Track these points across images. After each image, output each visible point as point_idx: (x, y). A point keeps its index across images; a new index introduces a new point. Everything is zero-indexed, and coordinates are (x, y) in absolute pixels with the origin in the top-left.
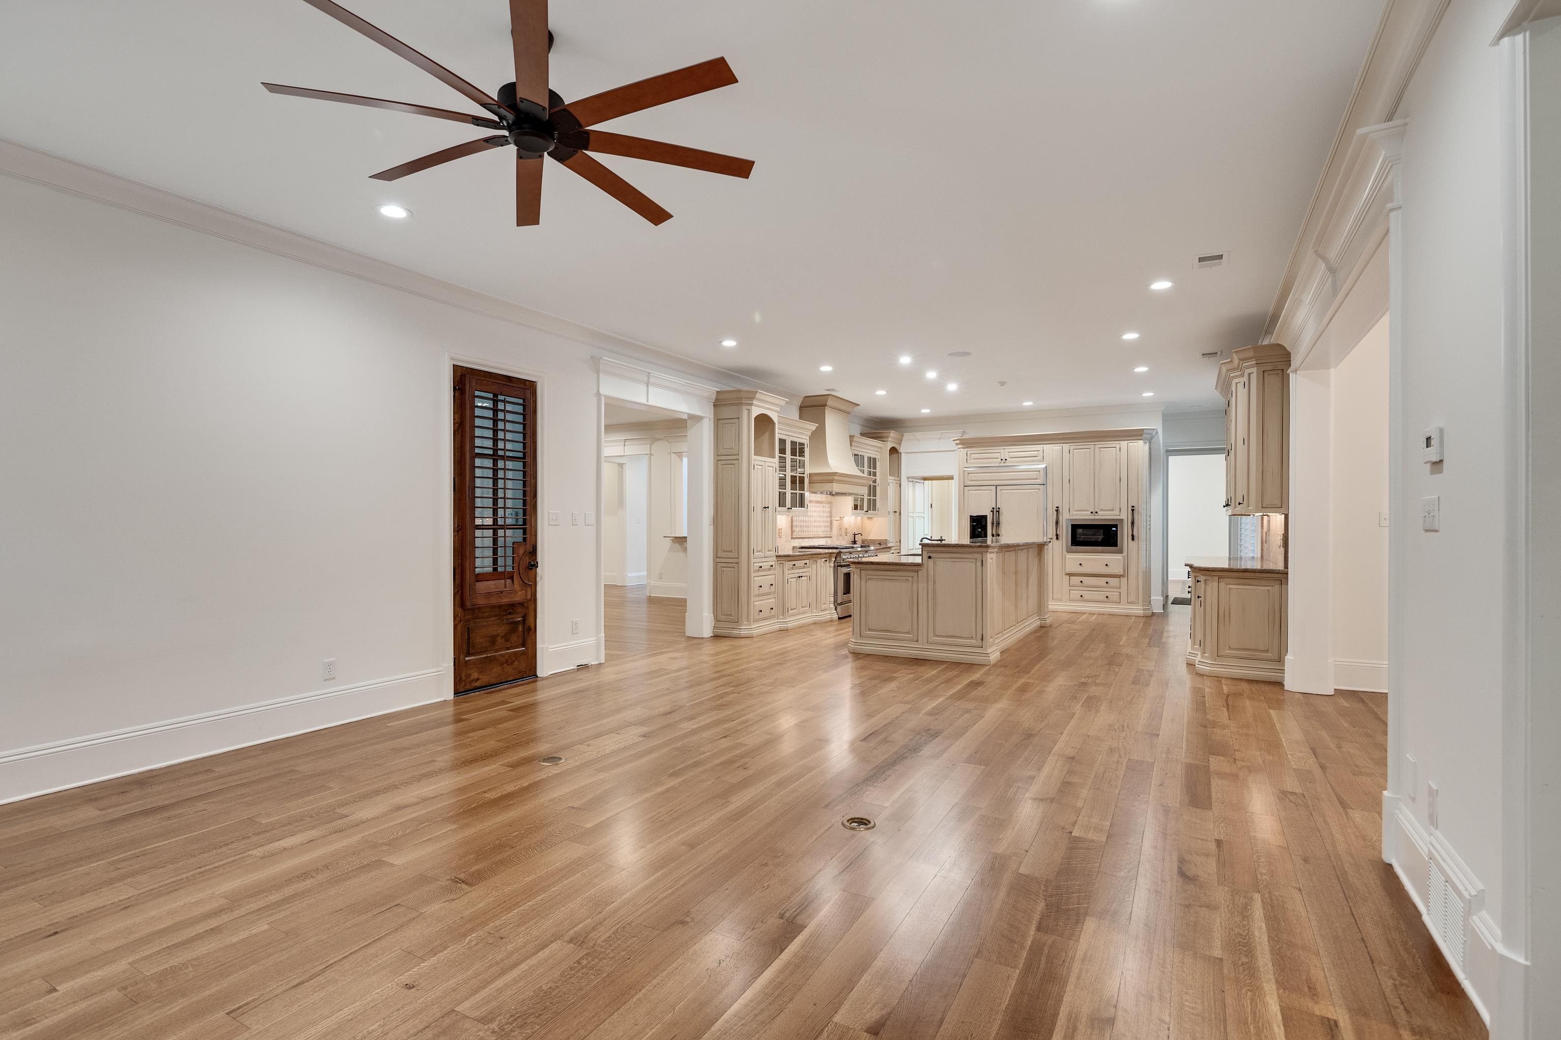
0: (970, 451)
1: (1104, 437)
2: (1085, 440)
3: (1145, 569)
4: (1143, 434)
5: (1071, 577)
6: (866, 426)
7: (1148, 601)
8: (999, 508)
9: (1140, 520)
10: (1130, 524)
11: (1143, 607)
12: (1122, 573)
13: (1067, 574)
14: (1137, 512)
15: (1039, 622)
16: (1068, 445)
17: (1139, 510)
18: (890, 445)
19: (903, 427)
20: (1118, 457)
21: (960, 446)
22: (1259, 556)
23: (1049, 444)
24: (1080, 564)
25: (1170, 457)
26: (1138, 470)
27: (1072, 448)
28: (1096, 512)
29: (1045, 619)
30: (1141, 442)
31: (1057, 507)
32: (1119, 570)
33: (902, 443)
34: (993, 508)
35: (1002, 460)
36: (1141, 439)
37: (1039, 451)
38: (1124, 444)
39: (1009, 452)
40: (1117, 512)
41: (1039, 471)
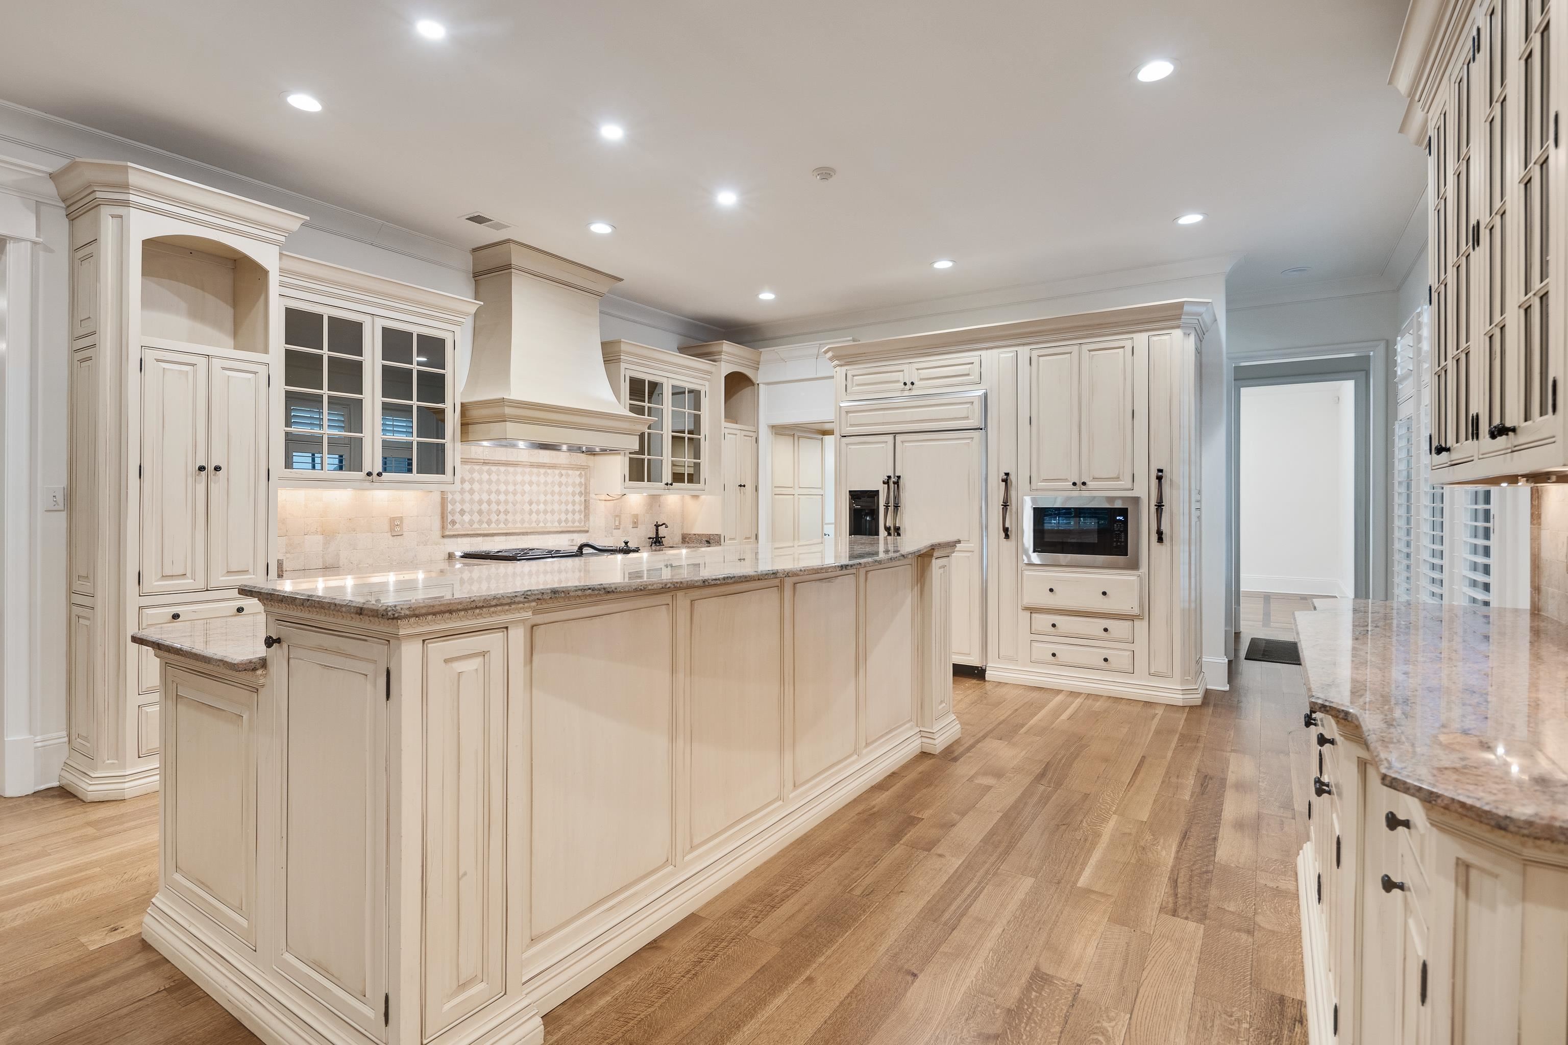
0: (852, 370)
1: (1100, 326)
2: (1062, 336)
3: (1187, 605)
4: (1181, 315)
5: (1034, 615)
6: (685, 336)
7: (1197, 668)
8: (899, 477)
9: (1175, 499)
10: (1153, 509)
11: (1182, 684)
12: (1136, 611)
13: (1026, 609)
14: (1168, 482)
15: (919, 741)
16: (1027, 349)
17: (1174, 479)
18: (726, 368)
19: (759, 341)
20: (1129, 370)
21: (836, 362)
22: (1525, 604)
23: (992, 348)
24: (1051, 590)
25: (1243, 390)
26: (1171, 389)
27: (1035, 354)
28: (1084, 484)
29: (930, 735)
30: (1177, 333)
31: (1007, 474)
32: (1129, 605)
33: (760, 367)
34: (889, 477)
35: (905, 384)
36: (1178, 327)
37: (973, 363)
38: (1141, 339)
39: (917, 369)
40: (1126, 482)
41: (973, 403)
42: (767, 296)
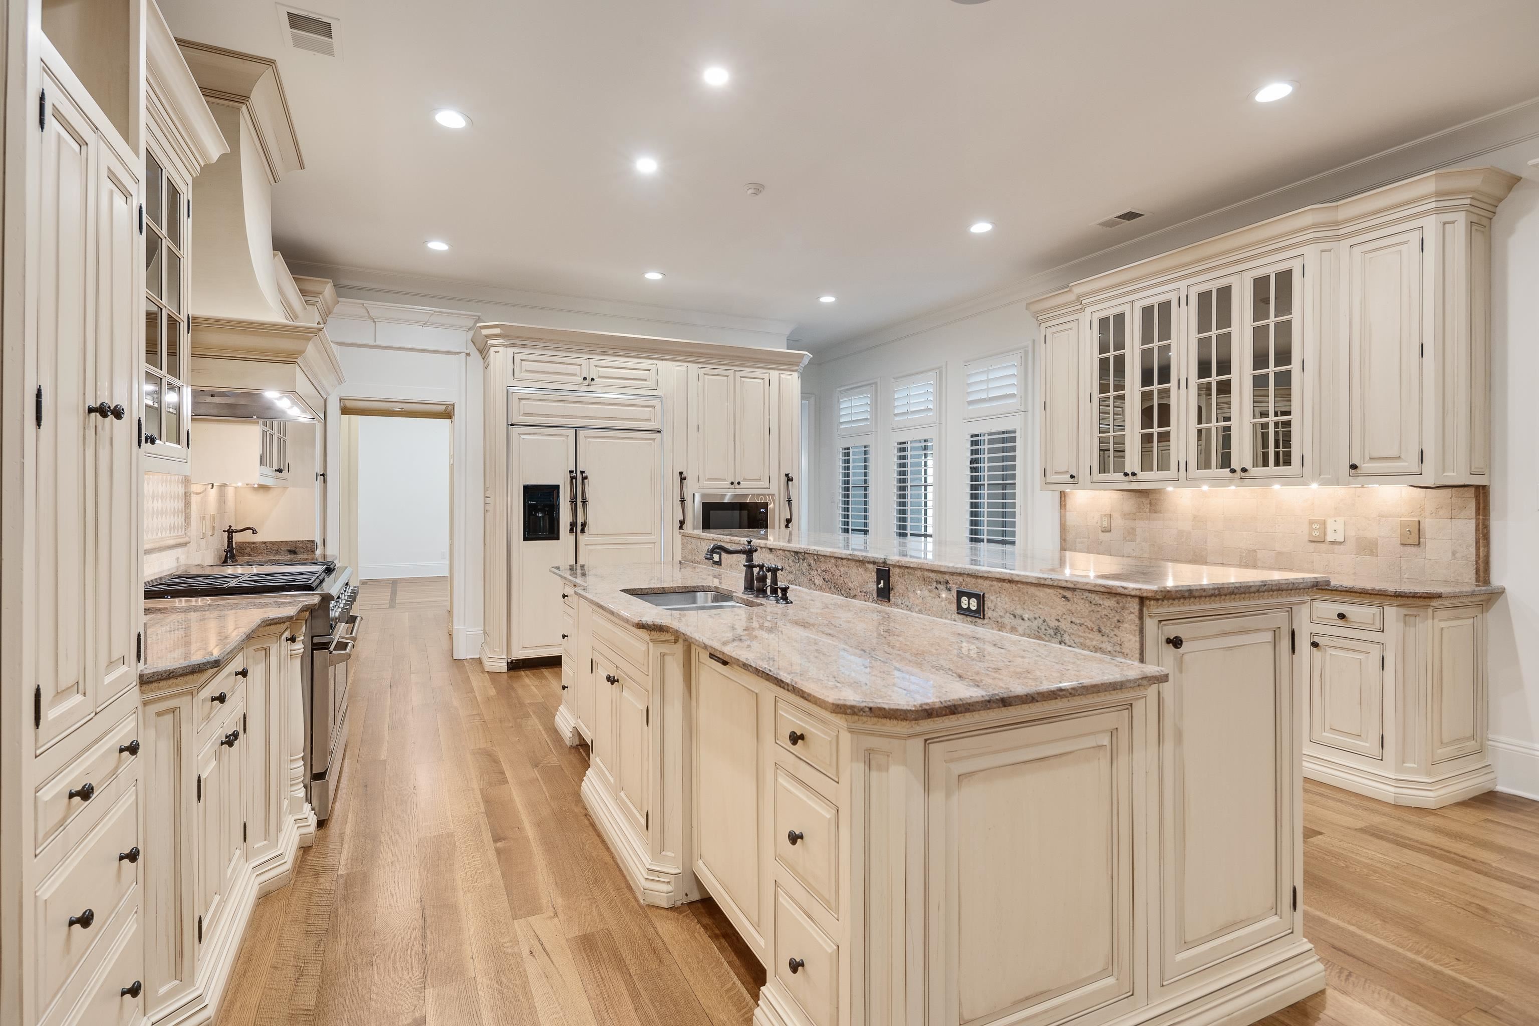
0: (522, 354)
1: (751, 359)
2: (722, 361)
4: (800, 363)
8: (582, 472)
10: (784, 502)
14: (793, 483)
16: (696, 366)
17: (796, 481)
20: (766, 394)
21: (500, 341)
23: (667, 360)
27: (702, 372)
28: (737, 483)
30: (795, 375)
31: (681, 473)
34: (572, 472)
35: (585, 379)
36: (796, 371)
37: (649, 370)
38: (774, 374)
39: (596, 366)
40: (765, 483)
41: (654, 407)
42: (438, 246)
